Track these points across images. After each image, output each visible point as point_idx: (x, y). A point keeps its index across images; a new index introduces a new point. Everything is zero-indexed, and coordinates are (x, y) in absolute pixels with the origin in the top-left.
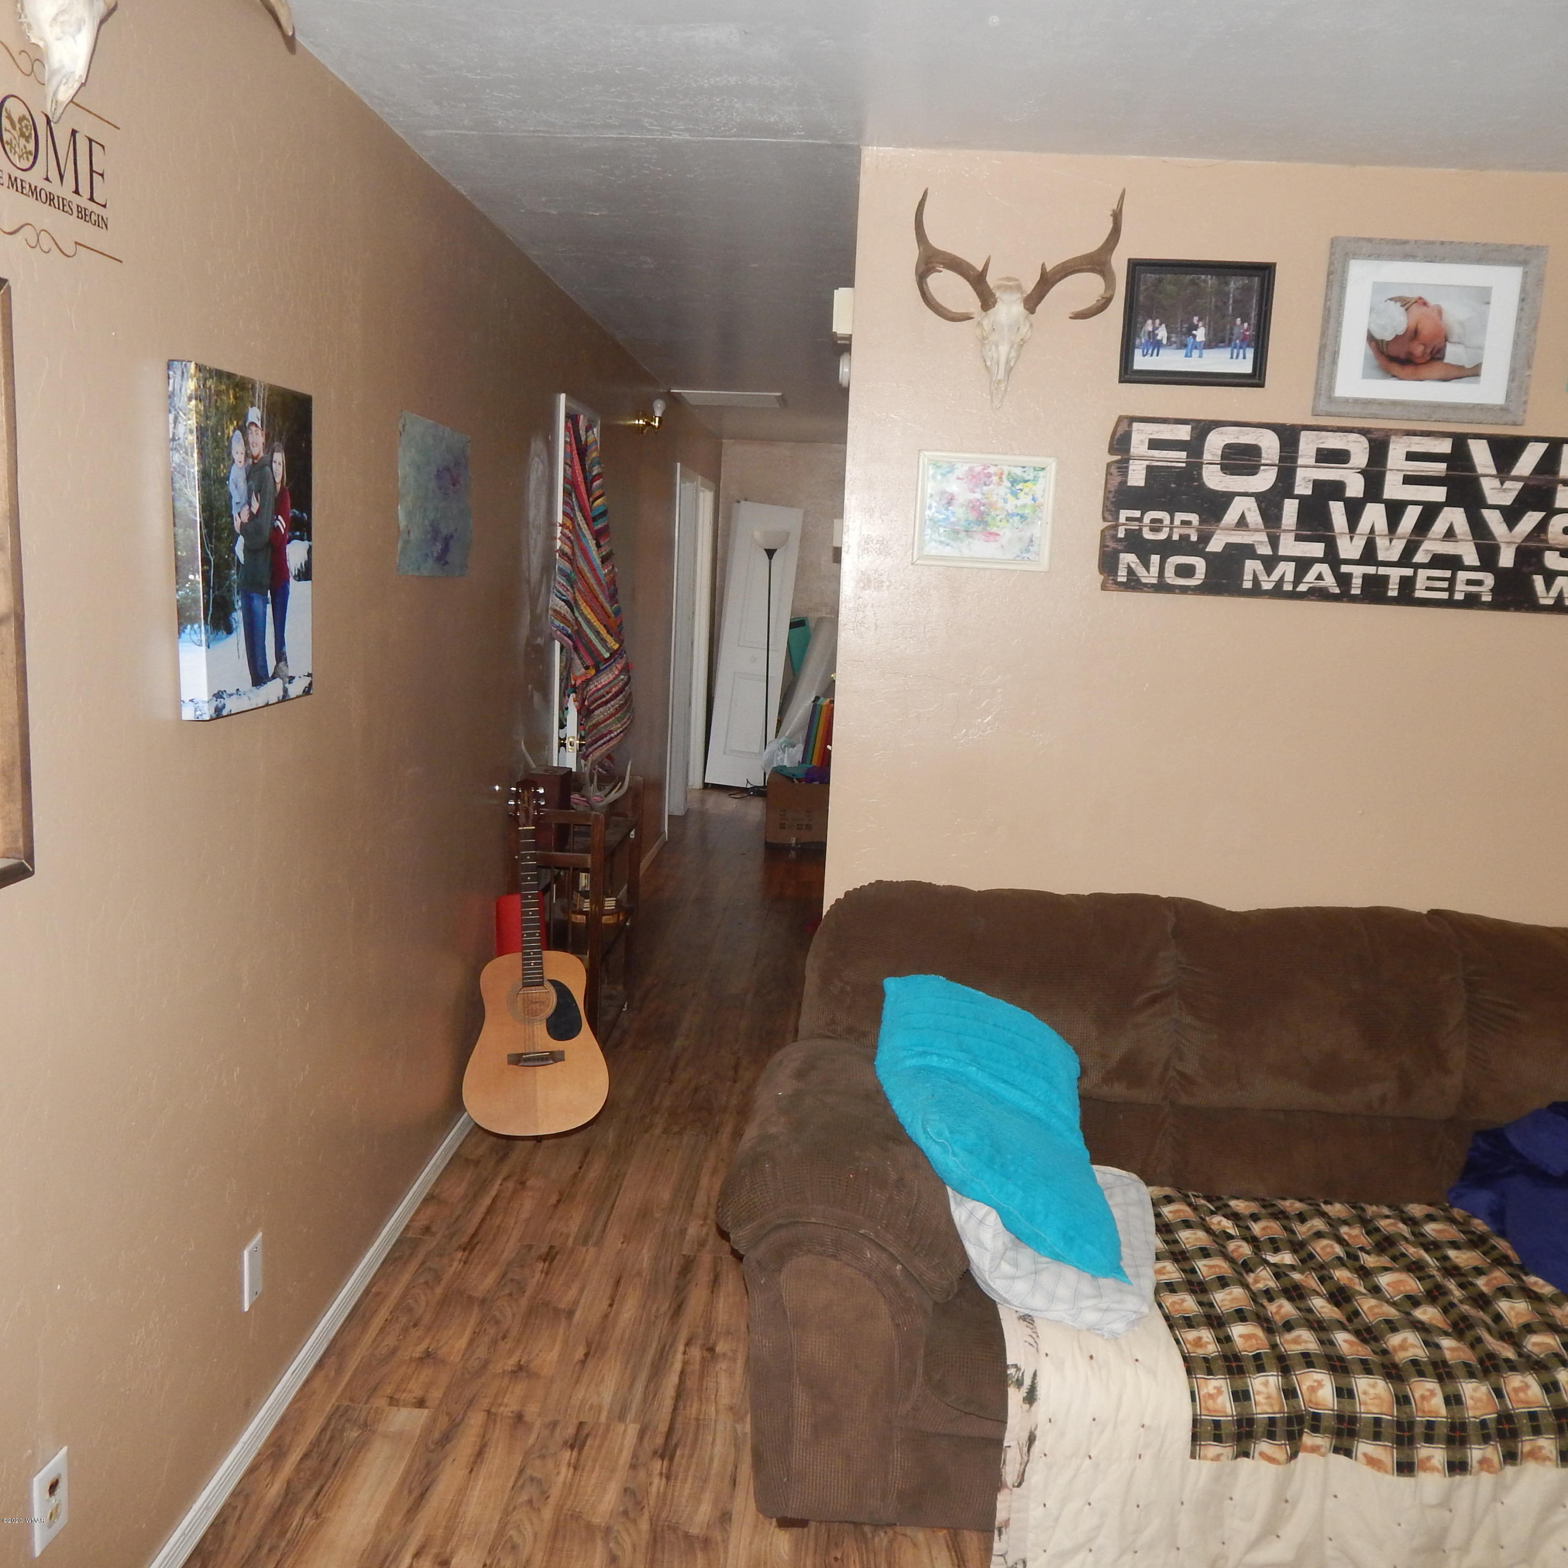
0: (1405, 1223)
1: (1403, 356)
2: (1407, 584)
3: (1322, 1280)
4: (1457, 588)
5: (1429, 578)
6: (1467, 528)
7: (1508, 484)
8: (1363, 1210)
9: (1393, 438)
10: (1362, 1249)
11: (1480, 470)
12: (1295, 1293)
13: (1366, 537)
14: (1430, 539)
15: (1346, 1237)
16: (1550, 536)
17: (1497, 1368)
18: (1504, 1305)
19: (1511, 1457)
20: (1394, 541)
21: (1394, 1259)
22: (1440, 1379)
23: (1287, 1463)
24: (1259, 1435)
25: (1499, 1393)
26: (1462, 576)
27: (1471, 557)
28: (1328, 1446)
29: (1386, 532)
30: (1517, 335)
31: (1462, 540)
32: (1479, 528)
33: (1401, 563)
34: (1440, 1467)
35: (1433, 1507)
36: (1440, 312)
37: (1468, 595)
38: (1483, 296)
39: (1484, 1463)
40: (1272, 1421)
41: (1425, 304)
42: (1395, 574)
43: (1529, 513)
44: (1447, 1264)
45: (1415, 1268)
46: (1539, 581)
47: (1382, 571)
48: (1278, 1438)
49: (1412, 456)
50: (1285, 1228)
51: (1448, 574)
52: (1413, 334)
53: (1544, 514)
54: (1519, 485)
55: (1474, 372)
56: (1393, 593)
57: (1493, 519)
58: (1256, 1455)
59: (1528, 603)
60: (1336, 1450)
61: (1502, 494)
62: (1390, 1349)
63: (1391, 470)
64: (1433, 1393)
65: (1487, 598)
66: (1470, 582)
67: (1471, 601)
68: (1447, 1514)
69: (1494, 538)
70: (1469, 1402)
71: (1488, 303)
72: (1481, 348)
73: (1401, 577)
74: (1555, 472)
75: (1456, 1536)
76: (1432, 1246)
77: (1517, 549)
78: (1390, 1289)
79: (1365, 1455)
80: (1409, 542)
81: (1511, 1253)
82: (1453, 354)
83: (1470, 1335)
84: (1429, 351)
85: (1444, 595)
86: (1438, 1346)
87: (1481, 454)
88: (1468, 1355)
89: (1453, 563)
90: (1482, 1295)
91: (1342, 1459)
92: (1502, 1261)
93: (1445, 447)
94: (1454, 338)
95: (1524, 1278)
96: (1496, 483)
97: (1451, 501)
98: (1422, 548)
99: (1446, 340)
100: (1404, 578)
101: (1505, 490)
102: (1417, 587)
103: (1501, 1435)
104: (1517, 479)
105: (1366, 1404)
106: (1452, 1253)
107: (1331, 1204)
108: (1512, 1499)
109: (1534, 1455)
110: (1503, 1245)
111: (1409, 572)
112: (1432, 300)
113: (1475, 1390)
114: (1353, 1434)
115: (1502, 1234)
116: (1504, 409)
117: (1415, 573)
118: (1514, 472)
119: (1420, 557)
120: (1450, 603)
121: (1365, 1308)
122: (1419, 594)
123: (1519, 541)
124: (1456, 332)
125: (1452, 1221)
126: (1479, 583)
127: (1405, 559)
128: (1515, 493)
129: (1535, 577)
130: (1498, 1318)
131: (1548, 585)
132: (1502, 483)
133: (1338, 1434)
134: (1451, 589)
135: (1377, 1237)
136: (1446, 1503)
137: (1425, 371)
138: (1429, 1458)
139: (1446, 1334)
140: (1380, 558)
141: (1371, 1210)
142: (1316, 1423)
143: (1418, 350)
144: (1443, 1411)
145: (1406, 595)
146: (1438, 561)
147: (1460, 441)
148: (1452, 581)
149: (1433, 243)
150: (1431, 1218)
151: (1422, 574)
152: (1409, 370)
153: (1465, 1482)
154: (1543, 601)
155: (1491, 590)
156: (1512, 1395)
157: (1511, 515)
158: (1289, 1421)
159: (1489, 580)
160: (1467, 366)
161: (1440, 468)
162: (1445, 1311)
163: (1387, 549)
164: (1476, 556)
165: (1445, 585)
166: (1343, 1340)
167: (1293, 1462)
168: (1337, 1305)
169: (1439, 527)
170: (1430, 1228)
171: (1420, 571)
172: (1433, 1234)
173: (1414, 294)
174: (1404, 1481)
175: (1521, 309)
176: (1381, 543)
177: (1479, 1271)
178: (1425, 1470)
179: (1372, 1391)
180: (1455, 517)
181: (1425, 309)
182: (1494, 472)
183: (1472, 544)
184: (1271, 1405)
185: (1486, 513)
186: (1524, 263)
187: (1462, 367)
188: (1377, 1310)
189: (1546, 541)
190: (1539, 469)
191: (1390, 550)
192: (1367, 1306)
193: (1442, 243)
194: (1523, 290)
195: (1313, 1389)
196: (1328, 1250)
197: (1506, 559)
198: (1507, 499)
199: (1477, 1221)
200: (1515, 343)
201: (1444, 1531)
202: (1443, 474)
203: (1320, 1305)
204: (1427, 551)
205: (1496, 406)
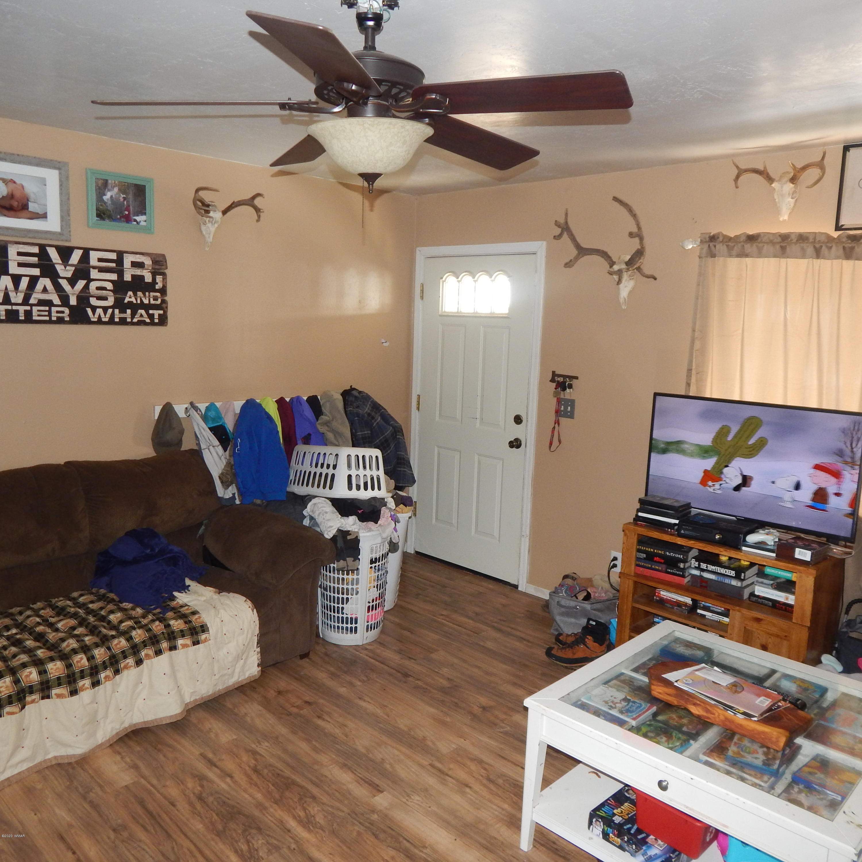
0: (70, 600)
1: (7, 206)
2: (28, 314)
3: (30, 634)
4: (53, 315)
5: (38, 311)
6: (52, 287)
7: (68, 268)
8: (51, 601)
9: (9, 245)
10: (51, 617)
11: (54, 261)
12: (17, 643)
13: (3, 292)
14: (36, 292)
15: (43, 614)
16: (90, 291)
17: (107, 640)
18: (112, 617)
19: (117, 672)
20: (18, 294)
21: (65, 616)
22: (85, 653)
23: (20, 712)
24: (4, 705)
25: (109, 649)
26: (54, 309)
27: (57, 301)
28: (39, 697)
29: (13, 289)
30: (61, 201)
31: (51, 293)
32: (58, 288)
33: (23, 304)
34: (89, 687)
35: (90, 704)
36: (23, 187)
37: (58, 318)
38: (43, 182)
39: (107, 678)
40: (10, 697)
41: (14, 182)
42: (22, 309)
43: (80, 281)
44: (88, 610)
45: (75, 616)
46: (89, 311)
47: (15, 308)
48: (14, 702)
49: (20, 254)
50: (12, 619)
51: (47, 308)
52: (11, 196)
53: (86, 281)
54: (73, 268)
55: (44, 216)
56: (22, 318)
57: (64, 283)
58: (5, 714)
59: (87, 321)
60: (43, 698)
61: (66, 272)
62: (62, 649)
63: (11, 260)
64: (82, 659)
65: (67, 319)
66: (58, 312)
67: (60, 321)
68: (96, 705)
69: (65, 292)
70: (98, 657)
71: (45, 185)
72: (46, 205)
73: (25, 310)
74: (89, 263)
75: (101, 714)
76: (82, 606)
77: (77, 297)
78: (63, 628)
79: (56, 694)
80: (25, 294)
81: (115, 597)
82: (32, 207)
83: (96, 632)
84: (21, 205)
85: (47, 318)
86: (83, 641)
87: (53, 254)
88: (96, 640)
89: (49, 303)
90: (103, 616)
91: (47, 701)
92: (112, 601)
93: (36, 250)
94: (31, 199)
95: (121, 605)
96: (63, 267)
97: (43, 275)
98: (33, 296)
99: (28, 200)
100: (26, 311)
101: (67, 270)
102: (34, 314)
103: (112, 664)
104: (72, 265)
105: (52, 673)
106: (90, 606)
107: (35, 604)
108: (122, 688)
109: (126, 667)
110: (112, 595)
111: (28, 308)
112: (18, 181)
113: (99, 651)
114: (49, 688)
115: (111, 592)
116: (60, 234)
117: (31, 308)
118: (70, 263)
119: (32, 301)
120: (50, 322)
121: (50, 637)
122: (35, 318)
123: (78, 293)
124: (32, 197)
125: (92, 593)
126: (63, 312)
127: (26, 301)
128: (72, 272)
129: (87, 309)
130: (109, 622)
131: (94, 313)
132: (65, 267)
133: (42, 690)
134: (50, 315)
135: (57, 610)
136: (94, 701)
137: (20, 214)
138: (84, 685)
139: (87, 635)
140: (12, 302)
141: (54, 601)
142: (31, 690)
143: (15, 204)
144: (87, 664)
145: (29, 319)
146: (41, 303)
147: (43, 248)
148: (50, 312)
149: (14, 154)
150: (82, 595)
151: (35, 309)
152: (12, 213)
153: (100, 689)
154: (92, 320)
155: (69, 315)
156: (114, 647)
157: (72, 282)
158: (18, 693)
159: (67, 311)
160: (40, 213)
161: (35, 260)
162: (86, 627)
163: (15, 297)
164: (59, 300)
165: (47, 313)
166: (41, 653)
167: (23, 711)
168: (38, 641)
169: (39, 287)
170: (81, 600)
171: (33, 307)
172: (82, 601)
173: (9, 177)
174: (75, 698)
175: (61, 189)
176: (12, 295)
177: (102, 608)
178: (83, 691)
179: (55, 667)
180: (45, 282)
181: (15, 184)
182: (61, 262)
183: (56, 294)
184: (9, 690)
185: (60, 280)
186: (59, 169)
187: (38, 213)
188: (56, 636)
189: (89, 293)
190: (81, 261)
191: (17, 298)
192: (52, 636)
193: (18, 155)
194: (61, 181)
195: (27, 676)
196: (33, 621)
197: (73, 301)
198: (69, 275)
199: (101, 590)
200: (61, 205)
201: (96, 712)
202: (37, 263)
203: (30, 643)
204: (35, 298)
205: (56, 232)
